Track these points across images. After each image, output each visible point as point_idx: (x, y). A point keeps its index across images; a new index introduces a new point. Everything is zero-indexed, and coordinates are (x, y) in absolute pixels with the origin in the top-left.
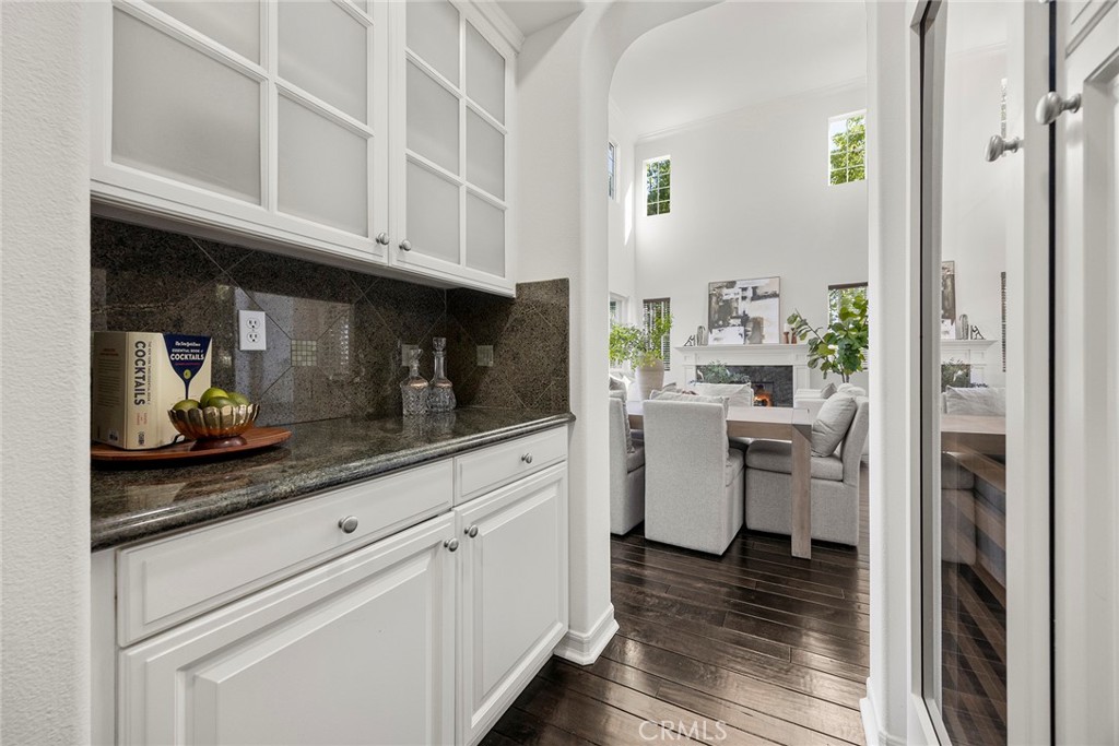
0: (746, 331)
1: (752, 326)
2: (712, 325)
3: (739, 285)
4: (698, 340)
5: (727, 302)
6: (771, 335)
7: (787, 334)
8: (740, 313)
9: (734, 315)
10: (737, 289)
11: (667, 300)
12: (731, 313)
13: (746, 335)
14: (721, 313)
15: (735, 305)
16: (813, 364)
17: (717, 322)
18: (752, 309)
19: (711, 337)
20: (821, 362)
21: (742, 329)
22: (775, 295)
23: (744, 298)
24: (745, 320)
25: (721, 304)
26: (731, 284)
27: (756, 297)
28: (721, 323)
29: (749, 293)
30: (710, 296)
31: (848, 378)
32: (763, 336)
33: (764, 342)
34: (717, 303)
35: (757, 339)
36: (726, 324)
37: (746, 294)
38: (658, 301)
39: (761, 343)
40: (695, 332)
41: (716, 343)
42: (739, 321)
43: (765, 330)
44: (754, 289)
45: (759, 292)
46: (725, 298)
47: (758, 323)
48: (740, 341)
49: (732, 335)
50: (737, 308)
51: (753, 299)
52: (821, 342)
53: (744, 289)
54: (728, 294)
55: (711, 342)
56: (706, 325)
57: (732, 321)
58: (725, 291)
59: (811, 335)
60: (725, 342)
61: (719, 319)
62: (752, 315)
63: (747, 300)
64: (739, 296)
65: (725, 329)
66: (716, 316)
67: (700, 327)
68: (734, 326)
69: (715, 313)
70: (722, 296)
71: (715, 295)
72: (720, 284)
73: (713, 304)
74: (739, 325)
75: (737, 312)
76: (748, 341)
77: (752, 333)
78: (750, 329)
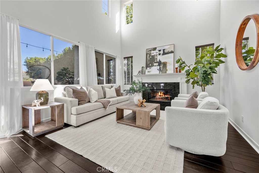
0: (160, 68)
1: (163, 66)
2: (147, 66)
3: (158, 49)
4: (142, 72)
5: (153, 56)
6: (170, 69)
7: (177, 68)
8: (158, 60)
9: (156, 61)
10: (157, 51)
11: (132, 57)
12: (154, 61)
13: (160, 70)
15: (156, 57)
16: (188, 81)
17: (149, 65)
18: (162, 59)
19: (147, 71)
20: (191, 81)
21: (158, 67)
22: (172, 52)
23: (160, 54)
24: (160, 63)
25: (150, 57)
26: (155, 49)
27: (164, 53)
28: (150, 65)
29: (162, 52)
30: (147, 54)
31: (204, 88)
32: (167, 70)
33: (167, 72)
34: (149, 57)
35: (164, 72)
36: (153, 66)
38: (129, 58)
39: (166, 73)
40: (140, 69)
41: (148, 73)
42: (157, 64)
43: (168, 67)
44: (164, 50)
45: (166, 51)
46: (152, 55)
47: (165, 64)
48: (158, 72)
49: (155, 70)
50: (157, 59)
51: (163, 54)
52: (192, 71)
53: (160, 51)
54: (154, 53)
55: (147, 73)
56: (144, 65)
57: (155, 64)
58: (152, 52)
59: (187, 68)
60: (151, 73)
61: (150, 64)
62: (162, 61)
63: (161, 55)
64: (158, 54)
65: (152, 67)
66: (149, 62)
67: (143, 67)
68: (155, 66)
69: (148, 61)
70: (151, 54)
71: (149, 54)
72: (150, 49)
73: (148, 57)
74: (157, 66)
75: (157, 60)
76: (161, 72)
77: (163, 69)
78: (162, 67)
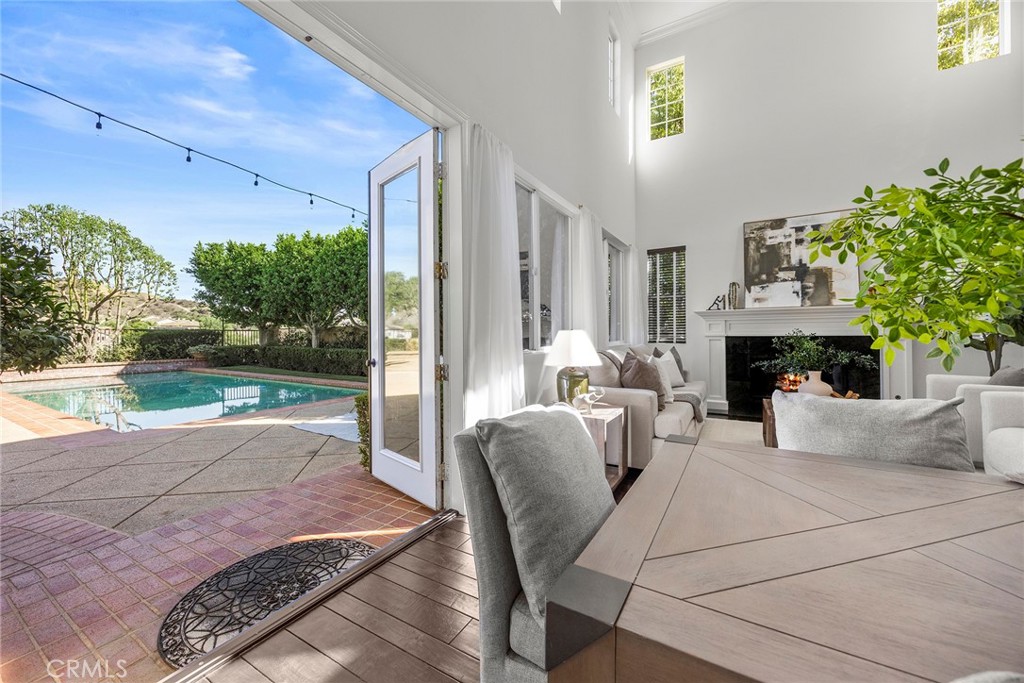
0: (804, 288)
2: (751, 281)
3: (790, 223)
4: (733, 300)
5: (773, 249)
6: (846, 292)
8: (794, 261)
9: (785, 265)
10: (787, 229)
11: (681, 249)
12: (778, 263)
13: (804, 294)
14: (763, 264)
15: (785, 251)
17: (758, 275)
18: (814, 256)
19: (749, 297)
21: (798, 285)
23: (799, 242)
24: (802, 272)
25: (762, 251)
26: (779, 223)
28: (764, 277)
29: (808, 235)
30: (747, 241)
32: (833, 295)
33: (836, 302)
34: (758, 249)
36: (773, 279)
37: (802, 235)
38: (670, 250)
39: (829, 303)
40: (725, 291)
41: (757, 305)
42: (792, 274)
43: (837, 285)
44: (816, 228)
45: (824, 232)
46: (769, 242)
47: (823, 277)
48: (797, 302)
49: (783, 294)
50: (788, 256)
51: (813, 242)
53: (799, 229)
54: (774, 237)
55: (749, 304)
56: (740, 279)
57: (781, 275)
58: (769, 233)
60: (770, 304)
61: (761, 273)
63: (805, 243)
64: (792, 240)
65: (770, 285)
66: (757, 268)
67: (734, 284)
68: (785, 280)
69: (755, 263)
70: (765, 240)
71: (754, 239)
72: (760, 224)
73: (751, 252)
74: (792, 280)
75: (789, 262)
76: (808, 303)
77: (815, 291)
78: (811, 285)
